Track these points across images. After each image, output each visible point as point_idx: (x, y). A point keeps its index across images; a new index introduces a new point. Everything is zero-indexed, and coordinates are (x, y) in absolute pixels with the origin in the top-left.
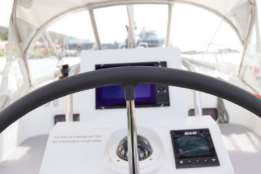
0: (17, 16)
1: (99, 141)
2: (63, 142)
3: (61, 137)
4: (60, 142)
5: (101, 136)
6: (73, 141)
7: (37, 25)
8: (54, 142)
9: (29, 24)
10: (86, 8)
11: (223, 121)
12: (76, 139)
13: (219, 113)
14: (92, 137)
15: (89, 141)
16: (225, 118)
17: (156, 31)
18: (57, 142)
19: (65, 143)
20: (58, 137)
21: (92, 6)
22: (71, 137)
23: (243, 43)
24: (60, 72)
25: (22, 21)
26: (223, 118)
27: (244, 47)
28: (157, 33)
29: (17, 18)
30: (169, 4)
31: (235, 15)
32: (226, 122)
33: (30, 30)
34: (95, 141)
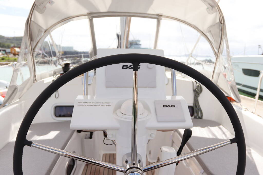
0: (32, 19)
1: (109, 106)
2: (85, 105)
3: (83, 103)
4: (83, 105)
5: (110, 103)
6: (92, 105)
7: (45, 28)
8: (79, 105)
9: (40, 26)
10: (87, 17)
11: (197, 117)
12: (94, 104)
13: (195, 111)
14: (104, 103)
15: (102, 105)
16: (200, 115)
17: (140, 41)
18: (81, 105)
19: (87, 106)
20: (82, 103)
21: (92, 15)
22: (90, 103)
23: (215, 54)
24: (62, 69)
25: (35, 23)
26: (198, 114)
27: (216, 57)
28: (140, 43)
29: (32, 21)
30: (158, 19)
31: (210, 31)
32: (201, 118)
33: (40, 31)
34: (106, 105)
